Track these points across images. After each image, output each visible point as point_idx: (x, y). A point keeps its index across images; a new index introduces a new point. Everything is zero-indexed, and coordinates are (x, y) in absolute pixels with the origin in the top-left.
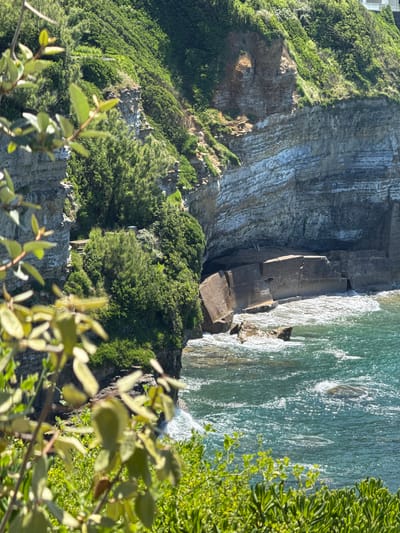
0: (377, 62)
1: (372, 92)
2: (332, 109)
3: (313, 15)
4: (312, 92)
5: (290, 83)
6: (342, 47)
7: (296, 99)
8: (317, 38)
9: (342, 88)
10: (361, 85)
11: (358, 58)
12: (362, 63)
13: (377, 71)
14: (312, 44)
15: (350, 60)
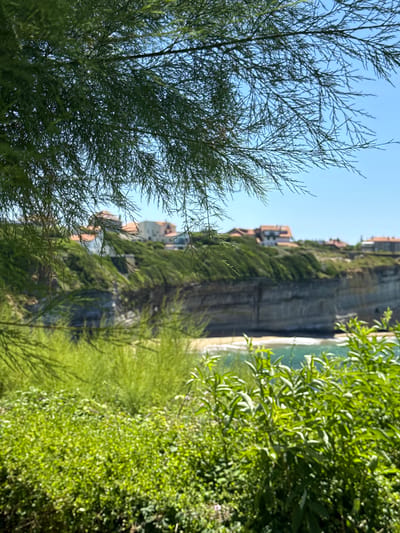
0: (93, 276)
1: (91, 287)
2: (75, 293)
3: (69, 258)
4: (66, 288)
5: (55, 284)
6: (79, 270)
7: (58, 290)
8: (70, 267)
9: (78, 285)
10: (86, 284)
11: (85, 274)
12: (87, 276)
13: (93, 279)
14: (67, 269)
15: (82, 274)
